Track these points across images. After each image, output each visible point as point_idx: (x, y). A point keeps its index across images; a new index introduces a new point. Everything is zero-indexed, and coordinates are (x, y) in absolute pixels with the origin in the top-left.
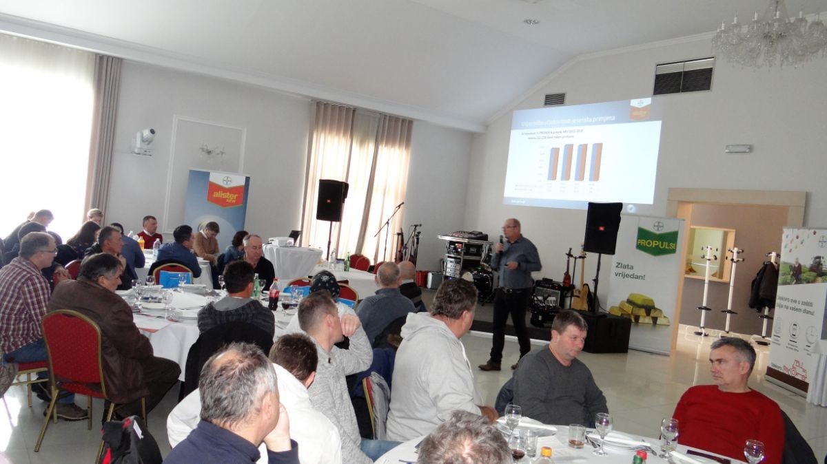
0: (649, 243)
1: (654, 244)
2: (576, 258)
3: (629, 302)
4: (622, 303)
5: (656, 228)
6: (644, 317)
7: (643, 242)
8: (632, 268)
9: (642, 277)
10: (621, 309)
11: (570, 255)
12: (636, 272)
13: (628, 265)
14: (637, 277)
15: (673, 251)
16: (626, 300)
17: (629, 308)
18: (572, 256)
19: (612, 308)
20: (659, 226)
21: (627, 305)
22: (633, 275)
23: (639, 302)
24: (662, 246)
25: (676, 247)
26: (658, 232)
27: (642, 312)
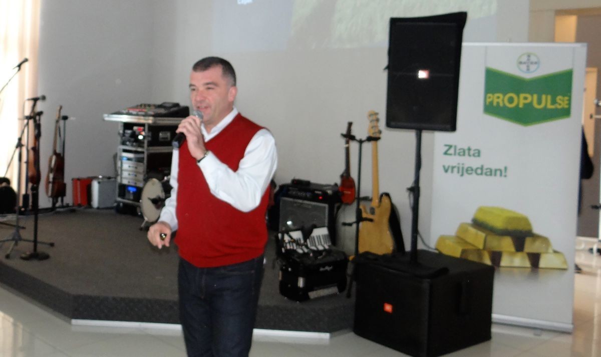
0: (511, 100)
1: (522, 100)
2: (361, 142)
3: (478, 224)
4: (462, 228)
5: (524, 67)
6: (511, 254)
7: (499, 99)
8: (478, 153)
9: (501, 172)
10: (460, 239)
11: (349, 137)
12: (488, 161)
13: (469, 149)
14: (491, 172)
15: (565, 113)
16: (469, 220)
17: (477, 238)
18: (352, 138)
19: (442, 239)
21: (473, 230)
22: (482, 168)
23: (499, 224)
24: (539, 102)
25: (569, 104)
27: (507, 244)
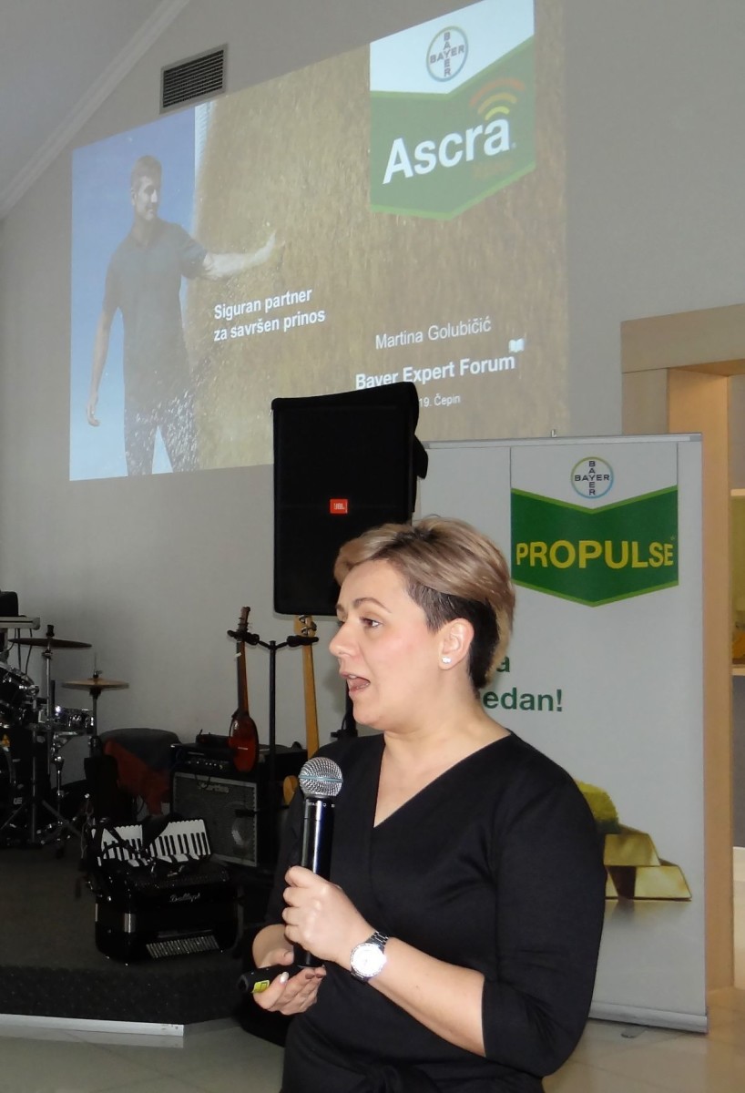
0: (562, 554)
1: (582, 553)
2: (273, 648)
5: (584, 486)
7: (540, 552)
9: (552, 702)
11: (244, 637)
12: (526, 679)
14: (532, 703)
15: (666, 576)
18: (254, 640)
20: (593, 474)
22: (514, 694)
24: (617, 558)
25: (675, 558)
26: (593, 504)
